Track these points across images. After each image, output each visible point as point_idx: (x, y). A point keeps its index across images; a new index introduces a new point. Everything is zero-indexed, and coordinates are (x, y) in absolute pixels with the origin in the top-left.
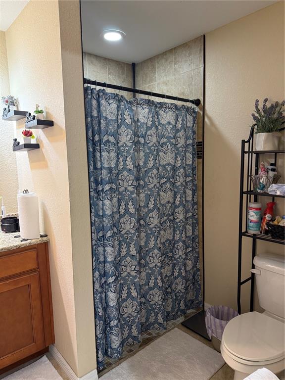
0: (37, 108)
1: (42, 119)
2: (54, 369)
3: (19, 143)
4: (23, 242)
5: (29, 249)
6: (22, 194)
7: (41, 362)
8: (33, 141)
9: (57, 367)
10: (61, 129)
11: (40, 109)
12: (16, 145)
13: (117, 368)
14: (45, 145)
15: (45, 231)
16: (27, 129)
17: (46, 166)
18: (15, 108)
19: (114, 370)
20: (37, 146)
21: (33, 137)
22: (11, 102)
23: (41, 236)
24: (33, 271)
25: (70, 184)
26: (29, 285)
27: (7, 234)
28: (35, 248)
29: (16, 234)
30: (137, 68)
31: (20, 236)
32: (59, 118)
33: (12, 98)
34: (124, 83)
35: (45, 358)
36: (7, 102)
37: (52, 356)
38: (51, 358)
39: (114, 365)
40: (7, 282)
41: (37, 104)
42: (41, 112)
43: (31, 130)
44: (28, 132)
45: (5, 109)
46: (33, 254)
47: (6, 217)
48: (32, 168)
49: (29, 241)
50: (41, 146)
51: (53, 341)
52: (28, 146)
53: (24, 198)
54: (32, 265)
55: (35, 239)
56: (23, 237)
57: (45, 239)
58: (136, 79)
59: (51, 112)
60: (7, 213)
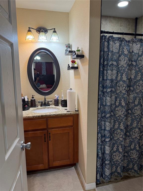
0: (78, 49)
1: (79, 54)
2: (77, 175)
3: (70, 66)
4: (68, 113)
5: (70, 116)
6: (69, 90)
7: (72, 169)
8: (76, 65)
9: (78, 174)
10: (87, 59)
12: (69, 68)
13: (107, 186)
14: (80, 67)
15: (78, 109)
16: (73, 60)
17: (80, 78)
18: (70, 50)
19: (105, 186)
20: (77, 68)
21: (76, 63)
22: (69, 46)
23: (76, 111)
24: (71, 126)
25: (88, 87)
26: (69, 133)
27: (62, 107)
28: (73, 116)
29: (66, 108)
30: (138, 21)
32: (87, 54)
33: (69, 44)
34: (129, 30)
35: (73, 168)
36: (67, 46)
38: (76, 169)
39: (105, 184)
40: (60, 129)
41: (78, 47)
42: (79, 51)
43: (75, 60)
44: (74, 61)
45: (66, 50)
46: (71, 118)
47: (63, 100)
48: (75, 78)
49: (70, 112)
50: (79, 68)
51: (78, 162)
52: (73, 68)
53: (69, 92)
54: (70, 124)
55: (73, 112)
56: (68, 110)
57: (77, 112)
58: (137, 27)
59: (84, 50)
60: (64, 98)
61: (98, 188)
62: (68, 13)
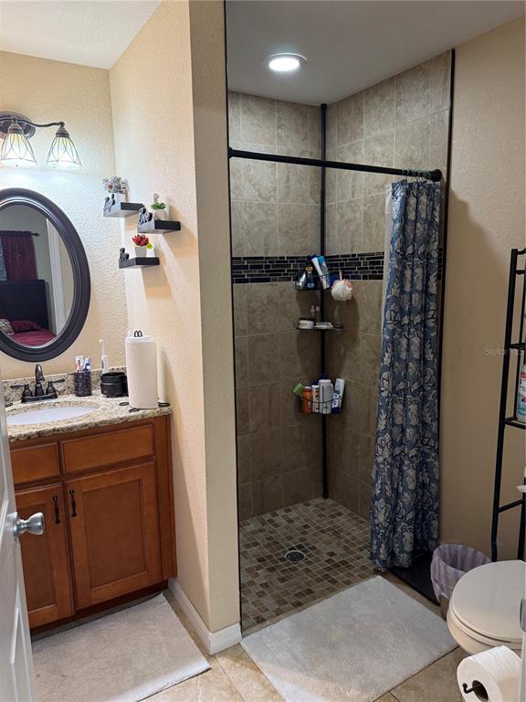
0: (156, 200)
1: (163, 219)
2: (175, 616)
3: (128, 256)
4: (133, 414)
5: (140, 425)
6: (133, 337)
7: (156, 602)
8: (150, 254)
9: (180, 613)
10: (192, 236)
11: (160, 202)
12: (124, 260)
13: (274, 627)
14: (167, 260)
15: (166, 397)
16: (140, 235)
17: (169, 294)
18: (120, 198)
19: (267, 629)
20: (155, 262)
21: (150, 246)
22: (118, 186)
23: (160, 405)
24: (147, 458)
25: (203, 325)
26: (140, 481)
27: (109, 399)
28: (149, 423)
29: (123, 400)
30: (329, 113)
31: (128, 404)
32: (189, 218)
33: (119, 180)
34: (306, 141)
35: (161, 597)
36: (111, 187)
37: (173, 596)
38: (171, 599)
39: (268, 622)
40: (108, 473)
41: (158, 193)
42: (160, 207)
43: (147, 235)
44: (142, 238)
45: (108, 199)
46: (147, 432)
47: (108, 372)
48: (148, 295)
49: (141, 412)
50: (161, 260)
51: (174, 573)
52: (142, 261)
53: (135, 344)
54: (144, 450)
55: (151, 410)
56: (133, 405)
57: (165, 409)
58: (327, 132)
59: (177, 207)
60: (110, 365)
61: (249, 637)
62: (108, 71)
